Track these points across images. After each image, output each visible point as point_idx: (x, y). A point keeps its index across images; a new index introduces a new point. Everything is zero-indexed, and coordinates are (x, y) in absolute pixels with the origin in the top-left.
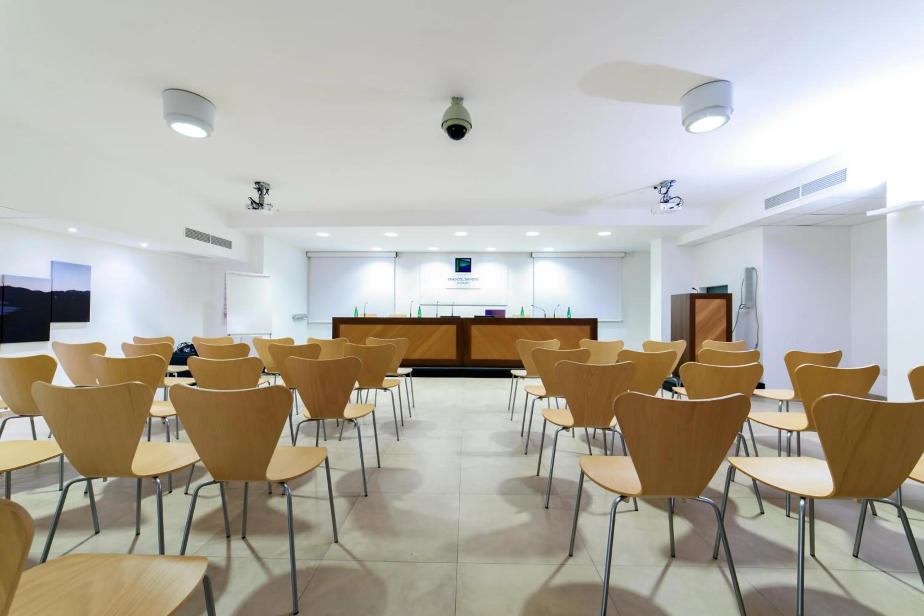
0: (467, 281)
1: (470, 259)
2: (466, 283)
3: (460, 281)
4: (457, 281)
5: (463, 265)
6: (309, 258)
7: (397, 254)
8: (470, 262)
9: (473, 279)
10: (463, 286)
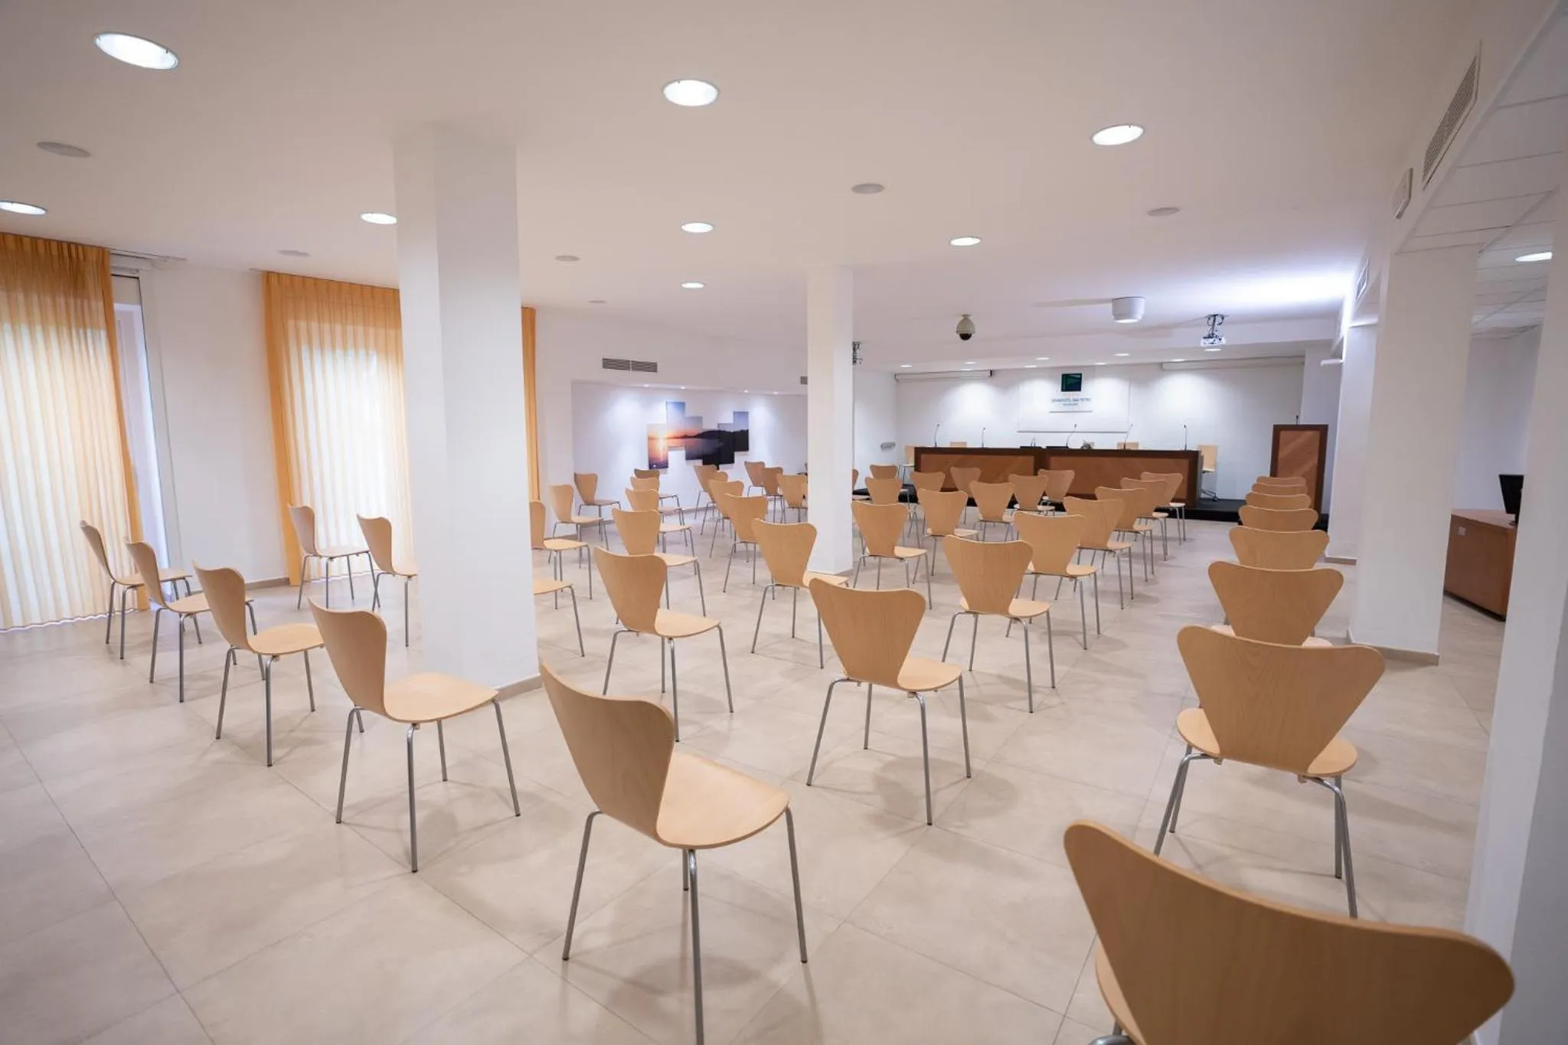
0: (1074, 402)
1: (1081, 375)
2: (1075, 404)
3: (1068, 403)
4: (1063, 403)
5: (1070, 381)
6: (897, 380)
7: (991, 372)
8: (1081, 378)
9: (1082, 399)
10: (1071, 408)
